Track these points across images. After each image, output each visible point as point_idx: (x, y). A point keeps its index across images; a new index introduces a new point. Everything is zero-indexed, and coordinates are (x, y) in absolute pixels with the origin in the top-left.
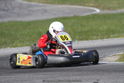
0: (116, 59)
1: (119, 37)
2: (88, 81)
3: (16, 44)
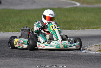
0: (98, 49)
1: (98, 29)
3: (8, 29)
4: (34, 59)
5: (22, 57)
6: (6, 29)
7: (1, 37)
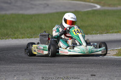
0: (114, 54)
1: (118, 33)
2: (85, 74)
3: (17, 36)
4: (44, 64)
5: (32, 63)
6: (15, 36)
7: (10, 44)
